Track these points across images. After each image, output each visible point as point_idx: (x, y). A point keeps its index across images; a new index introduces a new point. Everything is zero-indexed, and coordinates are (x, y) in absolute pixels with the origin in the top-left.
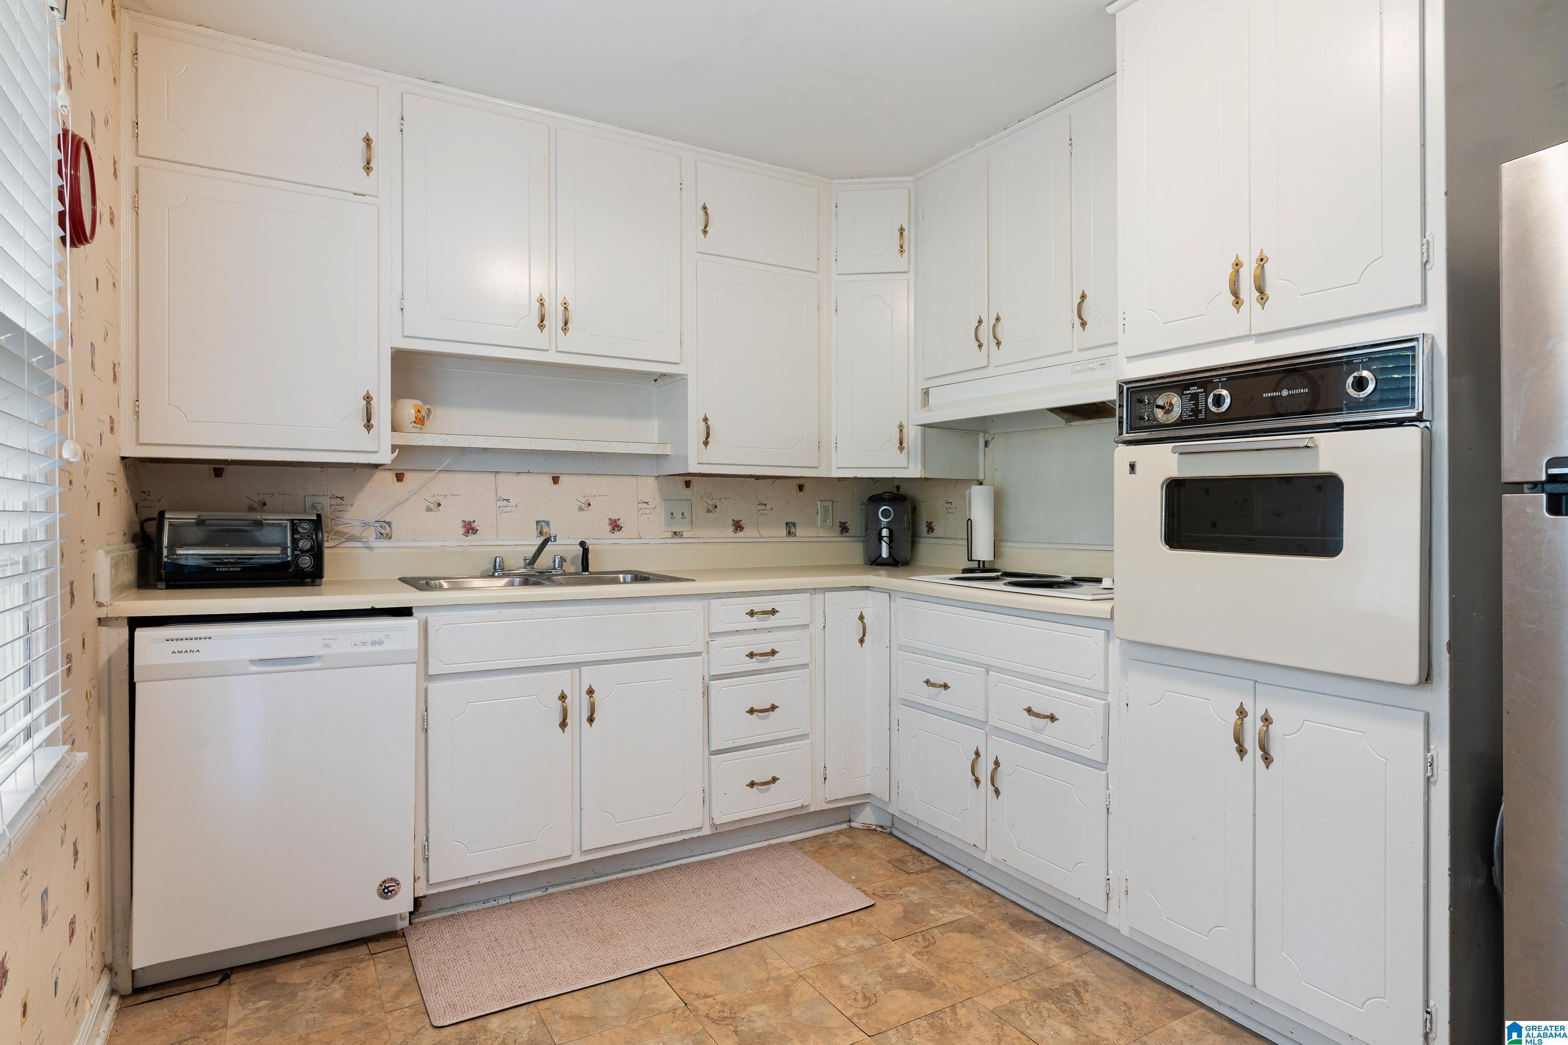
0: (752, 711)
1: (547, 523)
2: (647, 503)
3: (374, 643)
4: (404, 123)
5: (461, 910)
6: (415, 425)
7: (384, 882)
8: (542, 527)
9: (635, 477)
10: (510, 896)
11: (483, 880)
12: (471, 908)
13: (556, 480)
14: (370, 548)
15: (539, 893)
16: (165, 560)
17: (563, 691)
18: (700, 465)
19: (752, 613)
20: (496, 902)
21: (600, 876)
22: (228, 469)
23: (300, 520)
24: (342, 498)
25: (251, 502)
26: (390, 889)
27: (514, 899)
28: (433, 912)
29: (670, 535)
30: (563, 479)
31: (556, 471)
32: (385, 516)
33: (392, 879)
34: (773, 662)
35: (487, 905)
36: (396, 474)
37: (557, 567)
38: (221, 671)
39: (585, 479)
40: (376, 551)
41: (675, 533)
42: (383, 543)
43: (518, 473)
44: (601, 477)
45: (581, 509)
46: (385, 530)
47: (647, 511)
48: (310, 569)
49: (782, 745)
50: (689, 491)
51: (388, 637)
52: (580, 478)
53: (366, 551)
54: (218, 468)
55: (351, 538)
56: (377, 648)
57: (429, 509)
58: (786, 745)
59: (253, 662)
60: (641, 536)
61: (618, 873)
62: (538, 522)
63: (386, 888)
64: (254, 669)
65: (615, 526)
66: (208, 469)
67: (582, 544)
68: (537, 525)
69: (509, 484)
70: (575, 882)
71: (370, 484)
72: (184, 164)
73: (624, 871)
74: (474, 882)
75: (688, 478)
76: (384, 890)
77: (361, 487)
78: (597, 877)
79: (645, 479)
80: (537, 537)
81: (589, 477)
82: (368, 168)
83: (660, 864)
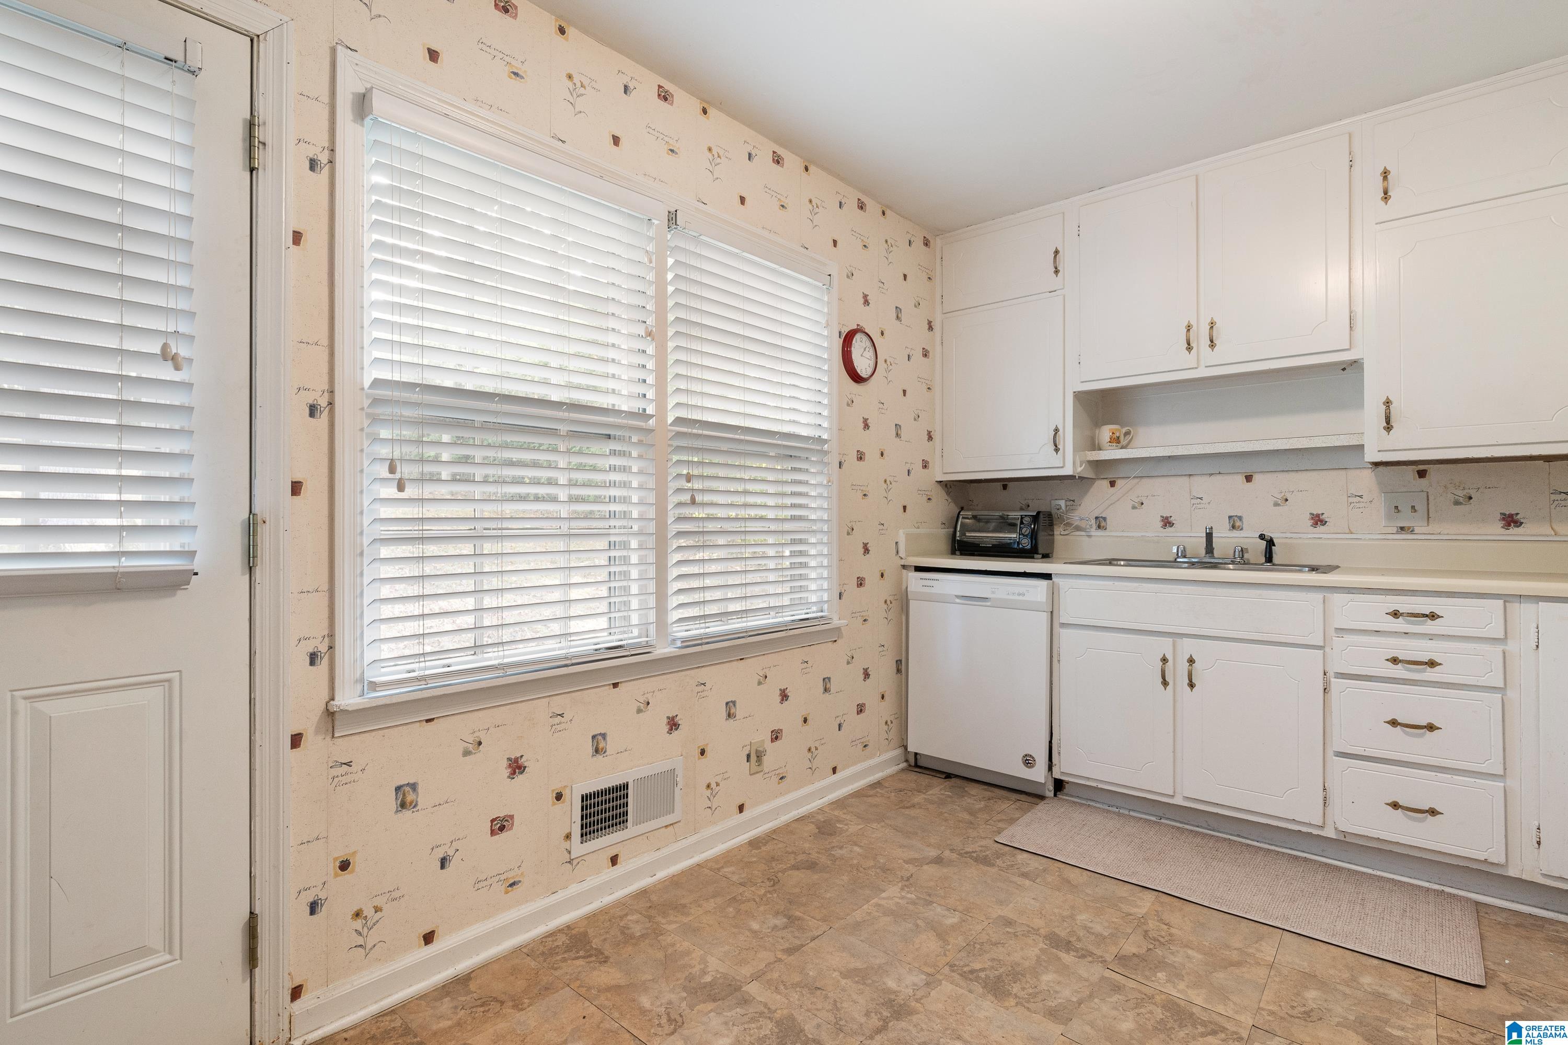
0: (1394, 723)
1: (1240, 518)
2: (1361, 497)
3: (1019, 594)
4: (1080, 229)
5: (1091, 803)
6: (1110, 444)
7: (1026, 755)
8: (1234, 521)
9: (1343, 472)
10: (1130, 810)
11: (1101, 786)
12: (1098, 805)
13: (1249, 478)
14: (1090, 536)
15: (1153, 819)
16: (958, 538)
17: (1164, 655)
18: (1380, 453)
19: (1396, 614)
20: (1117, 810)
21: (1214, 830)
22: (1010, 485)
23: (1025, 515)
24: (1074, 501)
25: (1021, 505)
26: (1030, 762)
27: (1132, 813)
28: (1072, 796)
29: (1395, 530)
30: (1256, 477)
31: (1249, 471)
32: (1102, 513)
33: (1031, 756)
34: (1430, 674)
35: (1110, 808)
36: (1110, 482)
37: (1236, 556)
38: (942, 599)
39: (1281, 476)
40: (1093, 539)
41: (1402, 528)
42: (1100, 533)
43: (1211, 475)
44: (1300, 473)
45: (1276, 504)
46: (1101, 523)
47: (1361, 505)
48: (1029, 547)
49: (1450, 776)
50: (1423, 481)
51: (1028, 591)
52: (1276, 475)
53: (1087, 538)
54: (1005, 483)
55: (1078, 528)
56: (1021, 598)
57: (1134, 508)
58: (1454, 777)
59: (957, 597)
60: (1352, 530)
61: (1231, 835)
62: (1230, 517)
63: (1027, 760)
64: (958, 601)
65: (1318, 520)
66: (999, 485)
67: (1262, 537)
68: (1229, 520)
69: (1202, 485)
70: (1188, 824)
71: (1092, 490)
72: (974, 307)
73: (1238, 836)
74: (1094, 784)
75: (1421, 467)
76: (1026, 760)
77: (1086, 492)
78: (1210, 830)
79: (1358, 471)
80: (1230, 530)
81: (1285, 473)
82: (1057, 272)
83: (1281, 847)
